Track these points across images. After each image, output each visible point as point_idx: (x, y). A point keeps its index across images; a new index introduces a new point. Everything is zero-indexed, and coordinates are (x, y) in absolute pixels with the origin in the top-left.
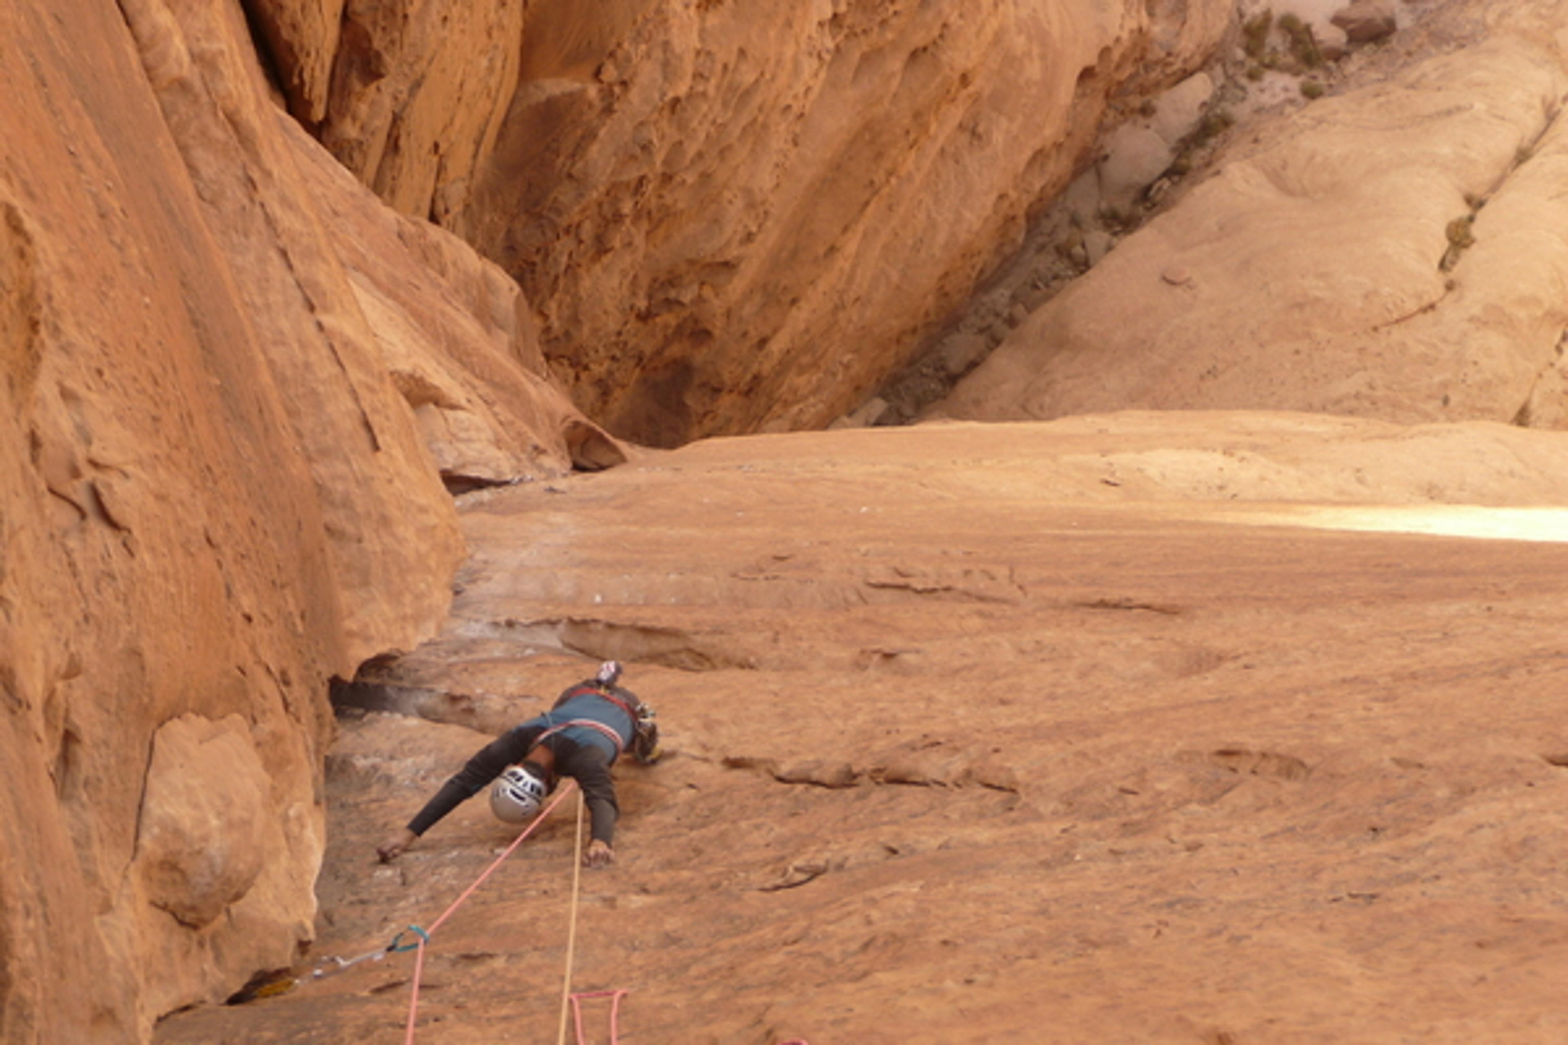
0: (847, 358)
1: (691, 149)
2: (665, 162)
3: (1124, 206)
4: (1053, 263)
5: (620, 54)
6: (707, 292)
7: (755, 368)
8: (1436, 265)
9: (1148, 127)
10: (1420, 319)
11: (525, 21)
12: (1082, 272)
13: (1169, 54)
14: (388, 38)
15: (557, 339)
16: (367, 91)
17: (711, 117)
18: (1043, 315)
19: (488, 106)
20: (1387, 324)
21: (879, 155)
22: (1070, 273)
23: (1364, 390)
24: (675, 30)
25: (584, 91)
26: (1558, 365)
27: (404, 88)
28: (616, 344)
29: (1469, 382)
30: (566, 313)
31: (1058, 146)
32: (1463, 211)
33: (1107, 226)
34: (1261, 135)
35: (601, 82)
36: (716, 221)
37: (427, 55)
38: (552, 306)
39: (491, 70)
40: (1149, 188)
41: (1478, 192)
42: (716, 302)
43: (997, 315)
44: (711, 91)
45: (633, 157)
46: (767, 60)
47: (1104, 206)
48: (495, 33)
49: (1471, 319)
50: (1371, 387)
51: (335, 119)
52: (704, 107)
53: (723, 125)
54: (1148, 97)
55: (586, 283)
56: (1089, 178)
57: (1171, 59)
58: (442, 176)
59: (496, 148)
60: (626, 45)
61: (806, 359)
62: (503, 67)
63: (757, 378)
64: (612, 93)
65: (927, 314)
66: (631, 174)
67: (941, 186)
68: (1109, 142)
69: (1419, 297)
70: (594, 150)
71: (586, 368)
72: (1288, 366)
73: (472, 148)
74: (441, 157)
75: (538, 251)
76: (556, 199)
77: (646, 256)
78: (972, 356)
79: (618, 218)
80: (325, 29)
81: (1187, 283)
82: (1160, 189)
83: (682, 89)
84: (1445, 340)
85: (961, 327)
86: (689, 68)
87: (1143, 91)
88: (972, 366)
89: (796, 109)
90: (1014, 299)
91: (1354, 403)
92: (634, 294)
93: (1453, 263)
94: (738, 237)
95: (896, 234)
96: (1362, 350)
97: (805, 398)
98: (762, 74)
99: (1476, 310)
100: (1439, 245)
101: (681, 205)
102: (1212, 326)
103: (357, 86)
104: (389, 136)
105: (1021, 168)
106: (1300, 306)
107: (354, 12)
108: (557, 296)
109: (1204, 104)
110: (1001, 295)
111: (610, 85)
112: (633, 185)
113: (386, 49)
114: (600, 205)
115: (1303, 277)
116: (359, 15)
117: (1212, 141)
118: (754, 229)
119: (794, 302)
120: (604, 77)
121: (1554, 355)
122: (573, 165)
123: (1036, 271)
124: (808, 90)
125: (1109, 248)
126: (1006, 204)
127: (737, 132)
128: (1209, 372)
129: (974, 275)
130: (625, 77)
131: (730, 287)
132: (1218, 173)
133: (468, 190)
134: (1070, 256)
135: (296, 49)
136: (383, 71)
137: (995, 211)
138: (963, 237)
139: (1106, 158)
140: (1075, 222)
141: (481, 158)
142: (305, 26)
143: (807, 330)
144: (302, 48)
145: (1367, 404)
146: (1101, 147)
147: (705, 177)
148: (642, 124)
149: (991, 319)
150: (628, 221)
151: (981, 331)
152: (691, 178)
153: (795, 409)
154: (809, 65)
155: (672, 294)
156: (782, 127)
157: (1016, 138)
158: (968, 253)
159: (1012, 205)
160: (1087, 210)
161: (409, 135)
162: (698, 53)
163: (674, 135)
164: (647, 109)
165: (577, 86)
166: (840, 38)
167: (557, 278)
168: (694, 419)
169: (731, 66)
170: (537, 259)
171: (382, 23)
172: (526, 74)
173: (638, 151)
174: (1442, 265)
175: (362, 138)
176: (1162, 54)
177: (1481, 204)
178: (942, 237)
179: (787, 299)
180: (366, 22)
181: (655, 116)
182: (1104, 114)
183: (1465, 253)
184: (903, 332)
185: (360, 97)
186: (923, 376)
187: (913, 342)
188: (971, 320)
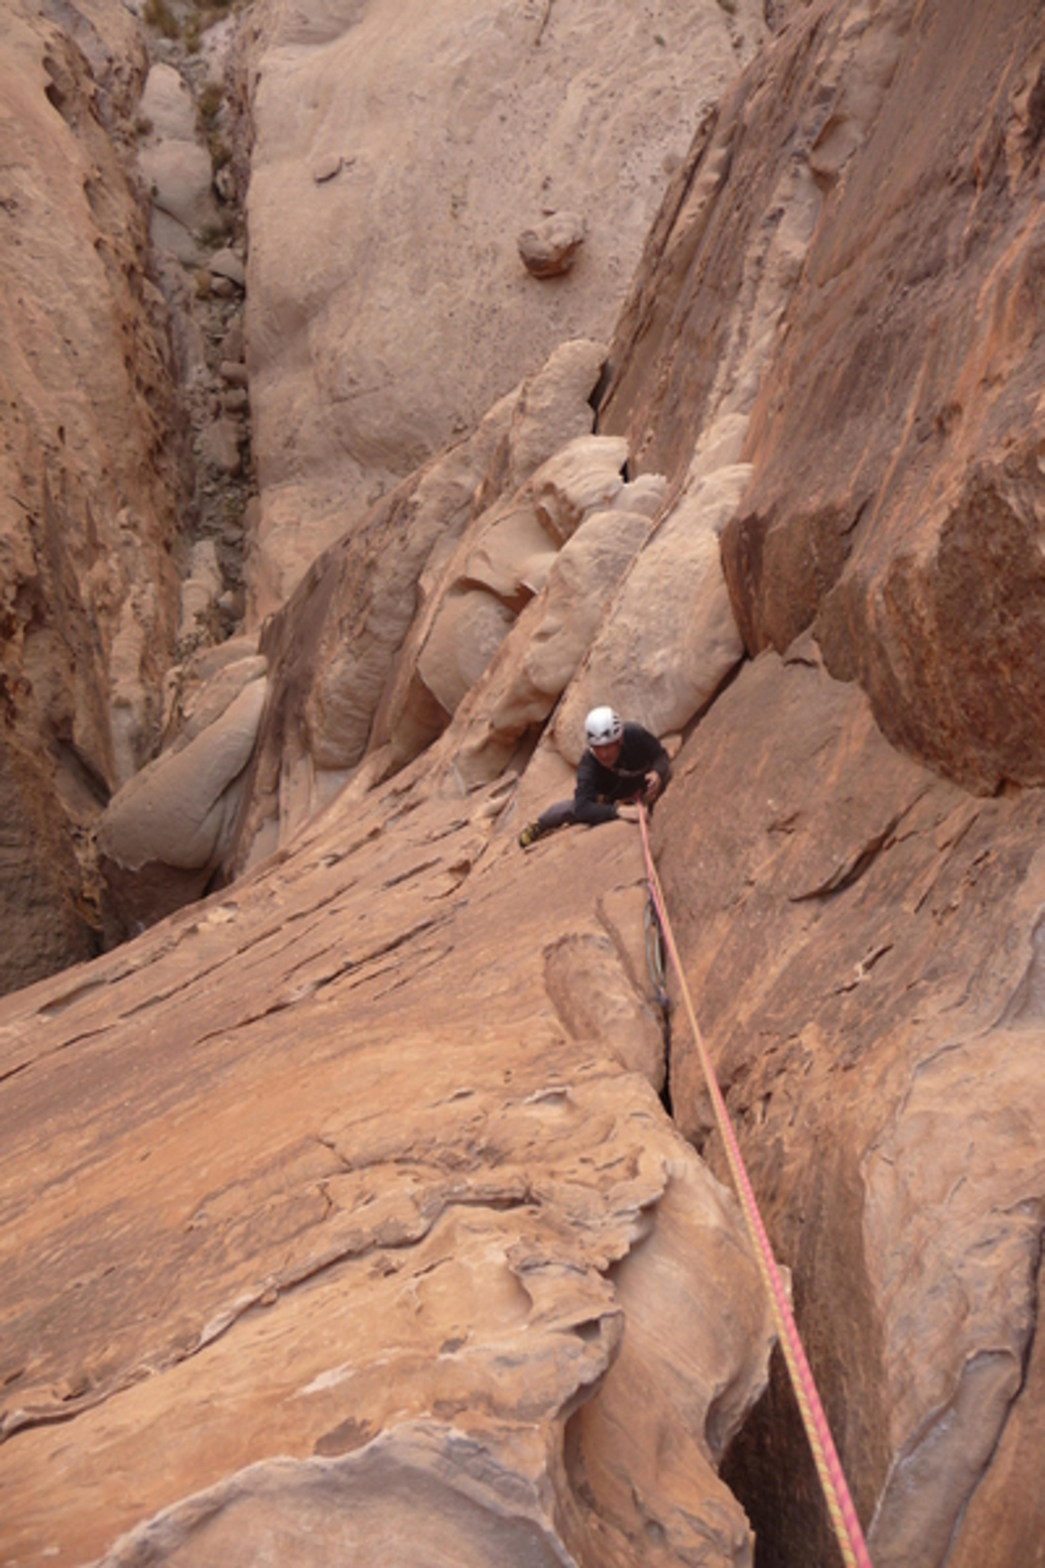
0: (123, 516)
3: (213, 217)
4: (210, 311)
9: (159, 140)
12: (243, 297)
13: (110, 60)
20: (541, 31)
22: (232, 307)
29: (656, 12)
31: (100, 181)
33: (220, 245)
40: (215, 188)
43: (214, 391)
47: (196, 233)
50: (593, 86)
54: (133, 116)
56: (160, 221)
57: (116, 65)
65: (154, 422)
67: (27, 276)
68: (144, 174)
72: (509, 136)
78: (233, 438)
81: (344, 164)
82: (225, 182)
85: (195, 424)
87: (123, 111)
90: (213, 365)
95: (33, 354)
96: (547, 69)
102: (410, 169)
105: (86, 208)
106: (460, 81)
109: (182, 85)
110: (197, 374)
115: (432, 61)
123: (204, 329)
125: (243, 261)
126: (109, 250)
128: (455, 206)
134: (216, 294)
137: (107, 264)
139: (155, 191)
140: (188, 266)
145: (607, 100)
146: (141, 183)
149: (212, 398)
151: (216, 415)
153: (126, 610)
157: (50, 182)
158: (126, 326)
159: (117, 252)
160: (188, 249)
176: (105, 64)
178: (83, 322)
182: (113, 147)
184: (152, 454)
186: (211, 495)
187: (169, 462)
188: (197, 413)
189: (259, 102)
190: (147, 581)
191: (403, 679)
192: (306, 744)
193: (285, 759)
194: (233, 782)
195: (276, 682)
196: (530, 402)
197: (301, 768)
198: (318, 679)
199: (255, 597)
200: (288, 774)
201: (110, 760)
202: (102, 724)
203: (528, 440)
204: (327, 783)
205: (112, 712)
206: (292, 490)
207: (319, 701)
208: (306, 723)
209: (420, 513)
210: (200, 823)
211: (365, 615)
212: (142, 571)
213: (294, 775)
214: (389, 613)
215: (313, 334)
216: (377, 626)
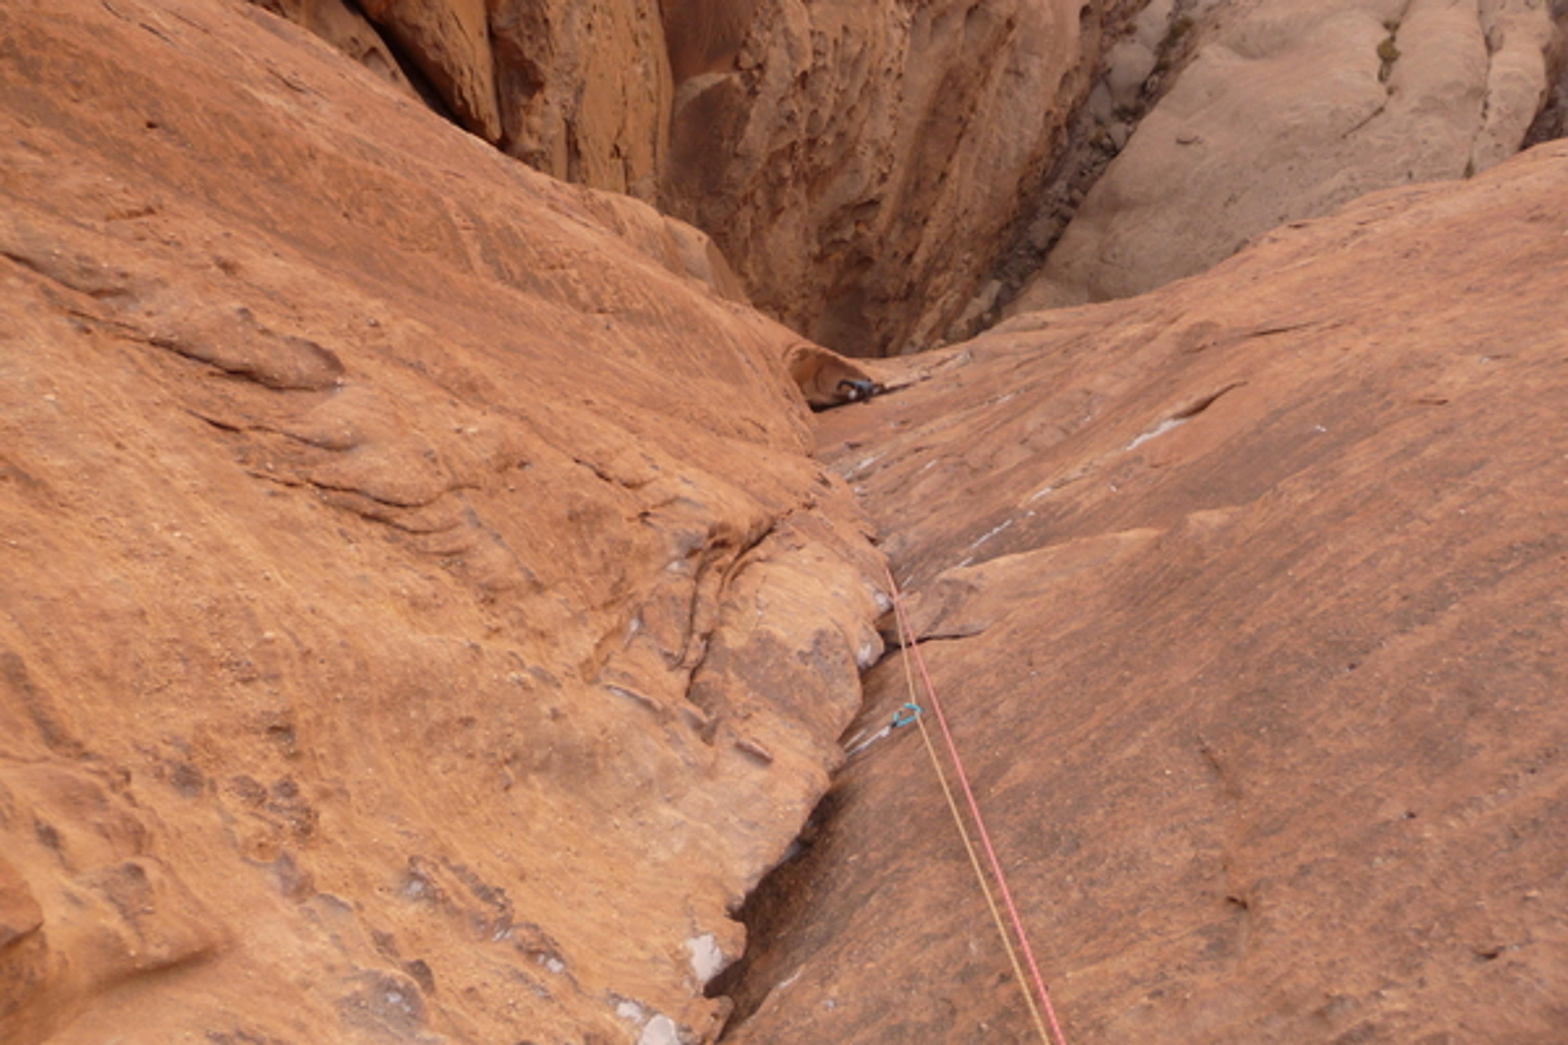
0: (967, 256)
1: (825, 114)
2: (808, 130)
3: (1130, 102)
4: (1091, 155)
5: (750, 42)
6: (862, 229)
7: (908, 279)
8: (1375, 77)
9: (1134, 41)
10: (1375, 121)
11: (666, 29)
12: (1114, 156)
14: (536, 46)
15: (759, 290)
16: (533, 102)
17: (834, 85)
18: (1097, 191)
19: (654, 109)
20: (1352, 130)
21: (962, 96)
22: (1106, 158)
23: (1348, 183)
24: (790, 18)
25: (729, 80)
26: (1487, 127)
27: (569, 96)
28: (803, 284)
29: (1424, 157)
30: (761, 268)
31: (1077, 69)
32: (1385, 35)
33: (1122, 119)
34: (1221, 22)
35: (740, 69)
36: (856, 171)
37: (582, 61)
38: (748, 266)
39: (646, 74)
40: (1144, 84)
41: (1394, 17)
42: (869, 234)
43: (1061, 200)
44: (830, 64)
45: (782, 128)
46: (866, 32)
47: (1116, 105)
48: (642, 42)
49: (1413, 111)
50: (1352, 179)
51: (512, 136)
52: (827, 78)
53: (844, 91)
54: (1129, 20)
55: (770, 241)
56: (1101, 89)
58: (630, 175)
59: (670, 144)
60: (754, 34)
61: (940, 264)
62: (658, 72)
63: (911, 285)
64: (752, 77)
65: (1014, 212)
66: (784, 141)
67: (1003, 117)
68: (1110, 59)
69: (1370, 104)
70: (750, 129)
71: (786, 309)
72: (1286, 180)
73: (649, 148)
74: (625, 159)
75: (726, 222)
76: (729, 177)
77: (811, 211)
78: (1051, 234)
79: (782, 181)
80: (472, 46)
81: (1196, 140)
82: (1153, 83)
83: (807, 64)
84: (1397, 131)
85: (1037, 216)
86: (808, 45)
87: (1124, 16)
88: (1053, 241)
89: (895, 70)
90: (1070, 187)
91: (1342, 195)
92: (808, 242)
93: (1388, 74)
94: (875, 180)
95: (981, 159)
96: (1338, 155)
97: (944, 293)
98: (865, 44)
99: (1415, 104)
100: (1375, 64)
101: (828, 163)
102: (1224, 166)
103: (523, 100)
104: (568, 143)
105: (1056, 89)
106: (1285, 135)
107: (499, 29)
108: (751, 256)
109: (1170, 15)
110: (1059, 187)
111: (749, 70)
112: (788, 151)
113: (537, 56)
114: (765, 174)
115: (1281, 113)
116: (504, 30)
117: (1182, 40)
118: (885, 170)
119: (925, 221)
120: (742, 64)
121: (1481, 119)
122: (736, 145)
123: (1080, 163)
124: (901, 53)
125: (1128, 135)
126: (1051, 118)
127: (856, 94)
128: (1230, 200)
129: (1039, 175)
130: (760, 61)
131: (877, 221)
132: (1196, 57)
133: (656, 184)
134: (1101, 147)
135: (446, 67)
136: (541, 78)
137: (1046, 125)
138: (1028, 149)
139: (1109, 71)
140: (1098, 122)
141: (660, 155)
142: (447, 44)
143: (937, 242)
144: (453, 67)
145: (1352, 192)
146: (1105, 64)
147: (841, 136)
148: (782, 99)
149: (1057, 205)
150: (790, 182)
151: (1053, 215)
152: (830, 139)
153: (940, 302)
154: (897, 34)
155: (837, 236)
156: (888, 86)
157: (1047, 69)
158: (1034, 160)
159: (1056, 118)
160: (1104, 111)
161: (585, 138)
162: (812, 33)
163: (809, 106)
164: (784, 86)
165: (723, 77)
166: (914, 10)
167: (746, 241)
168: (873, 327)
169: (840, 41)
170: (726, 229)
171: (527, 32)
172: (679, 76)
173: (784, 122)
174: (1382, 78)
175: (543, 148)
177: (1397, 26)
178: (1013, 153)
179: (919, 221)
180: (512, 35)
181: (791, 91)
182: (1102, 40)
183: (1395, 65)
184: (1002, 229)
185: (529, 110)
186: (1020, 257)
187: (1009, 234)
188: (1044, 209)
189: (1185, 73)
206: (1051, 287)
212: (958, 287)
215: (1116, 219)
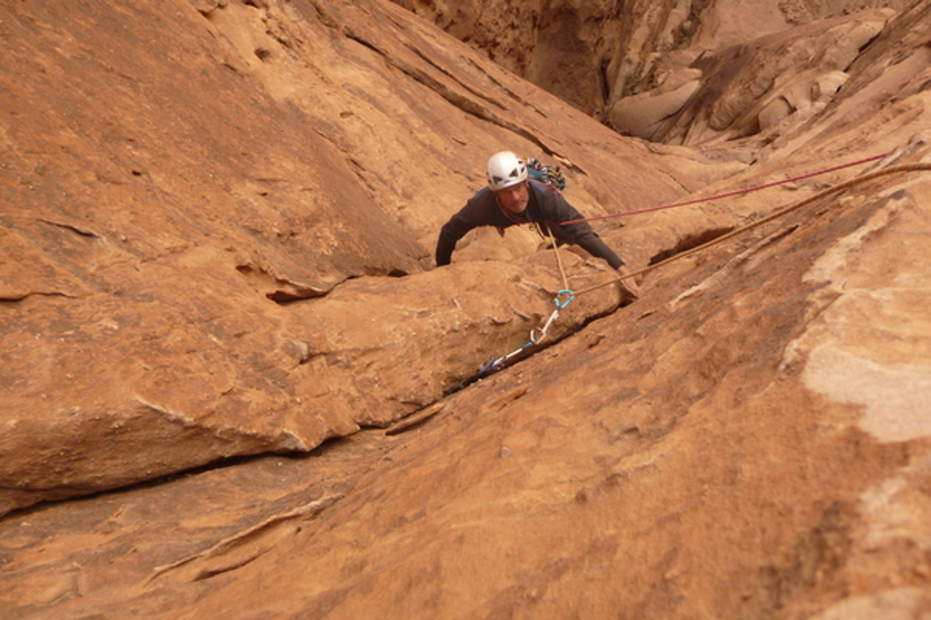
190: (658, 5)
191: (753, 113)
192: (708, 116)
193: (697, 118)
194: (669, 116)
195: (703, 87)
196: (840, 42)
197: (702, 124)
198: (723, 97)
199: (702, 31)
200: (696, 123)
201: (615, 83)
202: (618, 67)
203: (832, 55)
204: (711, 133)
205: (624, 62)
207: (721, 104)
208: (712, 109)
209: (788, 55)
210: (650, 125)
211: (751, 82)
213: (698, 125)
214: (760, 86)
216: (753, 88)
